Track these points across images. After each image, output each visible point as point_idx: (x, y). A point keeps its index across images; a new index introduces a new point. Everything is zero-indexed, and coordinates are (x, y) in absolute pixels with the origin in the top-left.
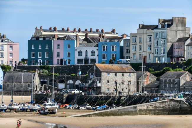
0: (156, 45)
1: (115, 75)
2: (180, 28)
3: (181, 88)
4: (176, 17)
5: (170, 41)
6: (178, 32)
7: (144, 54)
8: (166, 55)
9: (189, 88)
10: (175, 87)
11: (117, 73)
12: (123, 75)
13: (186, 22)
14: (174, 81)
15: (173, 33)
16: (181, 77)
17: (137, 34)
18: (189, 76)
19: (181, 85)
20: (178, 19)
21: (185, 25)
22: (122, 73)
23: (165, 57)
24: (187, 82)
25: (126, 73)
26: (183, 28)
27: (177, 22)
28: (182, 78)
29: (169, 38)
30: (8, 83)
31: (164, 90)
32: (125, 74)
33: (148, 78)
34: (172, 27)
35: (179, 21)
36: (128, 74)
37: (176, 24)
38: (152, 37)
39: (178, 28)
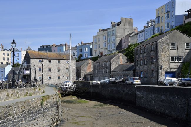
0: (109, 42)
1: (50, 62)
2: (127, 27)
3: (112, 73)
4: (123, 18)
5: (119, 37)
6: (126, 30)
7: (101, 50)
8: (115, 48)
9: (120, 72)
10: (106, 73)
11: (51, 60)
12: (59, 62)
13: (132, 22)
14: (105, 65)
15: (122, 30)
16: (111, 60)
17: (97, 36)
18: (123, 58)
19: (112, 70)
20: (126, 20)
21: (132, 24)
22: (57, 60)
23: (115, 50)
24: (120, 65)
25: (63, 61)
26: (130, 27)
27: (125, 22)
28: (114, 61)
29: (118, 35)
30: (11, 75)
31: (97, 76)
32: (61, 61)
33: (91, 66)
34: (120, 25)
35: (126, 21)
36: (65, 61)
37: (124, 23)
38: (106, 36)
39: (126, 26)
